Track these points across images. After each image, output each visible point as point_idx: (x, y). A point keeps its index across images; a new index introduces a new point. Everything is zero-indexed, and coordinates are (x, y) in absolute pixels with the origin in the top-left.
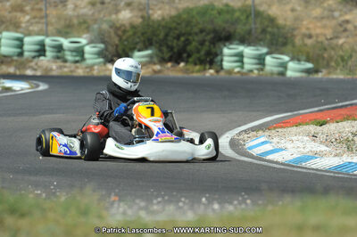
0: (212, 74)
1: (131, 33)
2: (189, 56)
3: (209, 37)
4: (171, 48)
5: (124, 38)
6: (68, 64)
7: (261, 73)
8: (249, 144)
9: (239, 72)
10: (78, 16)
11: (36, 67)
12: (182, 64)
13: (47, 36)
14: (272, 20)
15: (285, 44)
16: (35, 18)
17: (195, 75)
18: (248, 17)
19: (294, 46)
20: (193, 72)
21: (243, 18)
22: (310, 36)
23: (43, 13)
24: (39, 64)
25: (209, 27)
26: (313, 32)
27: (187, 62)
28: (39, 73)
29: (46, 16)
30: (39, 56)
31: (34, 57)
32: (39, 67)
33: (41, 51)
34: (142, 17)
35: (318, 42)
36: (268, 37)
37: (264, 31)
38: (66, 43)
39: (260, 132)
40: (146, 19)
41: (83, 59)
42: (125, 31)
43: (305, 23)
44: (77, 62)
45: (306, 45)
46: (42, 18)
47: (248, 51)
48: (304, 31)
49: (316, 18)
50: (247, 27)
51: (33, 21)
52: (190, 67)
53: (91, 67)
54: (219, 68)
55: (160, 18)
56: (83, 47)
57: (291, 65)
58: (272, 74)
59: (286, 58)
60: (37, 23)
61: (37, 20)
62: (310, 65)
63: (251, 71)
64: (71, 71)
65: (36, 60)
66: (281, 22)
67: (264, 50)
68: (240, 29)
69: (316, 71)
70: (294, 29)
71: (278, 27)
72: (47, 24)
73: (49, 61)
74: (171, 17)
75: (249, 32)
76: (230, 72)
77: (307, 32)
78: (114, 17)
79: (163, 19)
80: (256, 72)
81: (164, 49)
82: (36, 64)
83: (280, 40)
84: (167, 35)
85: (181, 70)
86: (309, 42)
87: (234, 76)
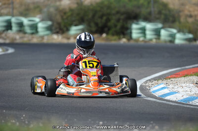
0: (124, 42)
1: (69, 14)
2: (109, 29)
3: (122, 17)
4: (97, 24)
5: (65, 17)
6: (27, 35)
7: (158, 41)
8: (153, 89)
9: (143, 41)
10: (34, 3)
11: (5, 37)
12: (104, 35)
13: (13, 16)
14: (165, 6)
15: (174, 21)
16: (5, 4)
17: (113, 42)
18: (149, 3)
19: (180, 22)
20: (111, 40)
21: (146, 3)
22: (191, 16)
23: (10, 1)
24: (8, 35)
25: (123, 10)
26: (193, 14)
27: (107, 34)
28: (7, 41)
29: (13, 3)
30: (7, 30)
31: (4, 31)
32: (8, 37)
33: (9, 26)
34: (78, 3)
35: (196, 20)
36: (163, 17)
37: (160, 13)
38: (25, 21)
39: (160, 81)
40: (80, 4)
41: (37, 32)
42: (65, 13)
43: (187, 7)
44: (32, 34)
45: (188, 22)
46: (9, 4)
47: (149, 26)
48: (187, 12)
49: (195, 4)
50: (148, 10)
51: (4, 6)
52: (110, 37)
53: (42, 37)
54: (129, 38)
55: (89, 4)
56: (37, 24)
57: (179, 36)
58: (165, 41)
59: (174, 31)
60: (6, 8)
61: (6, 6)
62: (191, 36)
63: (151, 40)
64: (30, 40)
65: (5, 32)
66: (171, 6)
67: (160, 25)
68: (144, 11)
69: (195, 39)
70: (180, 11)
71: (170, 10)
72: (13, 8)
73: (14, 33)
74: (97, 4)
75: (150, 13)
76: (137, 40)
77: (188, 13)
78: (58, 3)
79: (92, 5)
80: (154, 41)
81: (92, 24)
82: (6, 35)
83: (171, 19)
84: (94, 16)
85: (103, 39)
86: (190, 20)
87: (139, 43)
